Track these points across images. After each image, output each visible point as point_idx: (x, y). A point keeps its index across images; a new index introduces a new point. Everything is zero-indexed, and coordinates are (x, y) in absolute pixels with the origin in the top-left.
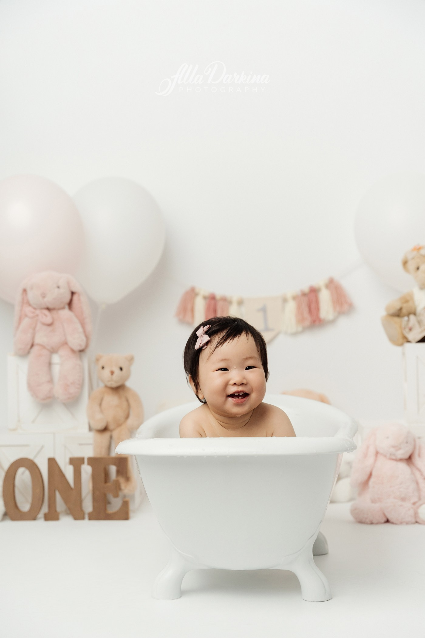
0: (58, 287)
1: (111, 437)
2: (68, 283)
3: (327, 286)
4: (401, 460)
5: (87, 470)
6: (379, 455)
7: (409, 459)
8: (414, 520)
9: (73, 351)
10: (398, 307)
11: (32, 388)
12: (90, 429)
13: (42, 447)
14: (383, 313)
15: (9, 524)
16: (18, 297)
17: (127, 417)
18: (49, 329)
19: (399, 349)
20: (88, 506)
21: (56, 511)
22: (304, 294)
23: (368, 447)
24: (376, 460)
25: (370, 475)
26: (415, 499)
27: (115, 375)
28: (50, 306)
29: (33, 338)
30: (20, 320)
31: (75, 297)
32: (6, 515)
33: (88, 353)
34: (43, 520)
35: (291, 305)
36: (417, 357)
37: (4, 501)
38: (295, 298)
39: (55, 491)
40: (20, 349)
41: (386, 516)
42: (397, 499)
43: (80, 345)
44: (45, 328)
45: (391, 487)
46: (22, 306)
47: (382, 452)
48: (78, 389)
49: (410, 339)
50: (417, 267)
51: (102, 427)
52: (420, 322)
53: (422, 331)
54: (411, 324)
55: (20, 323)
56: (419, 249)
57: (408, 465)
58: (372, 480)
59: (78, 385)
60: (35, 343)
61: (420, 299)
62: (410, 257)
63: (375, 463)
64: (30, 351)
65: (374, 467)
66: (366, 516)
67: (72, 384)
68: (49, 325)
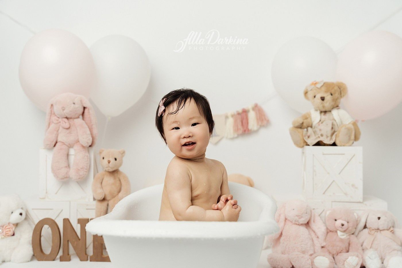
0: (74, 103)
1: (108, 205)
2: (81, 101)
3: (253, 109)
4: (302, 225)
6: (287, 221)
7: (307, 224)
8: (311, 267)
9: (83, 147)
10: (301, 122)
11: (55, 171)
12: (94, 199)
13: (62, 210)
14: (291, 126)
16: (48, 110)
17: (119, 191)
18: (68, 131)
19: (300, 150)
20: (90, 251)
21: (68, 254)
22: (239, 114)
23: (280, 215)
24: (285, 224)
25: (281, 234)
26: (312, 252)
27: (110, 163)
28: (68, 116)
29: (57, 137)
30: (49, 125)
31: (86, 111)
32: (34, 257)
33: (94, 148)
34: (59, 260)
35: (231, 121)
36: (313, 155)
37: (33, 247)
38: (233, 116)
39: (68, 241)
40: (48, 145)
41: (292, 264)
42: (299, 252)
43: (88, 143)
44: (65, 130)
45: (295, 243)
46: (51, 116)
47: (289, 219)
48: (86, 172)
49: (309, 143)
50: (314, 95)
51: (101, 198)
52: (315, 132)
53: (316, 138)
54: (309, 134)
55: (49, 127)
56: (316, 84)
57: (306, 228)
58: (282, 238)
59: (86, 169)
60: (58, 141)
61: (316, 117)
62: (309, 89)
63: (284, 226)
64: (55, 146)
65: (283, 229)
66: (278, 264)
67: (81, 168)
68: (67, 129)
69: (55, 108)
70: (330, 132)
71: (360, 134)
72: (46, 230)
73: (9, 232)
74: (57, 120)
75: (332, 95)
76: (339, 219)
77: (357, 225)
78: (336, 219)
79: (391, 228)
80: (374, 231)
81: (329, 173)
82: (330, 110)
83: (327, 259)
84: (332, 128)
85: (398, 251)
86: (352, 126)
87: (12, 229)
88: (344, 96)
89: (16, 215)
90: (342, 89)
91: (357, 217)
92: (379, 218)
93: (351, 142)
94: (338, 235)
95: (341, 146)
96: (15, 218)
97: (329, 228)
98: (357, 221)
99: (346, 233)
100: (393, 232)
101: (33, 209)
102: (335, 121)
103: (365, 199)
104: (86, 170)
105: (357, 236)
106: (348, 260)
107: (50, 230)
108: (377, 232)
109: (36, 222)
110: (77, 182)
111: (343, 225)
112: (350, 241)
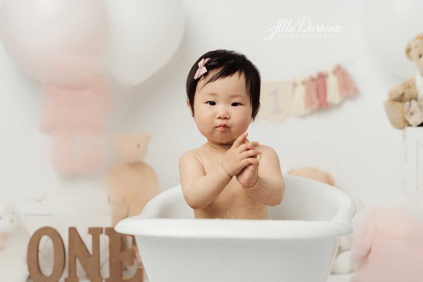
5: (104, 240)
10: (401, 93)
14: (386, 98)
19: (400, 132)
20: (105, 272)
21: (76, 276)
24: (375, 237)
25: (370, 250)
35: (301, 90)
38: (304, 83)
49: (411, 123)
50: (419, 54)
51: (120, 200)
52: (420, 107)
54: (412, 109)
62: (413, 45)
63: (374, 239)
65: (373, 243)
72: (46, 243)
101: (25, 215)
107: (50, 243)
109: (32, 232)
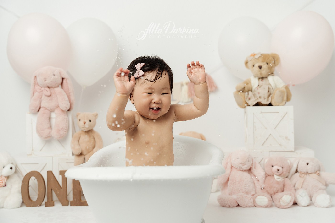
0: (54, 75)
1: (84, 159)
2: (60, 73)
4: (245, 171)
6: (233, 168)
7: (250, 170)
8: (253, 205)
9: (63, 111)
10: (243, 87)
11: (39, 132)
12: (73, 154)
13: (46, 164)
14: (235, 90)
15: (25, 208)
16: (32, 81)
17: (94, 147)
18: (49, 98)
19: (243, 110)
20: (71, 198)
21: (52, 201)
23: (227, 163)
24: (231, 171)
25: (229, 179)
26: (253, 193)
27: (86, 124)
28: (49, 86)
29: (40, 103)
30: (34, 93)
31: (64, 81)
32: (23, 203)
33: (71, 112)
34: (44, 206)
35: (185, 88)
36: (254, 114)
37: (22, 195)
38: (187, 84)
39: (52, 189)
40: (33, 110)
41: (237, 203)
42: (243, 193)
43: (66, 107)
44: (47, 97)
45: (240, 186)
46: (35, 86)
47: (234, 166)
48: (66, 132)
49: (249, 104)
50: (253, 65)
51: (79, 153)
52: (254, 95)
53: (256, 100)
54: (249, 96)
55: (33, 95)
56: (254, 55)
57: (249, 173)
58: (229, 182)
59: (66, 129)
60: (41, 107)
61: (255, 82)
62: (249, 60)
63: (231, 172)
64: (39, 111)
65: (230, 174)
66: (226, 203)
67: (62, 129)
68: (49, 96)
69: (38, 79)
70: (266, 95)
71: (291, 95)
72: (33, 181)
73: (2, 183)
74: (40, 89)
75: (267, 64)
76: (276, 165)
77: (290, 170)
78: (273, 165)
79: (318, 172)
80: (303, 175)
81: (266, 128)
82: (266, 76)
83: (266, 198)
84: (268, 91)
85: (323, 190)
86: (285, 90)
87: (4, 180)
88: (277, 65)
89: (7, 169)
90: (276, 59)
91: (289, 163)
92: (308, 164)
93: (284, 102)
94: (274, 179)
95: (276, 106)
96: (6, 171)
97: (267, 173)
98: (290, 166)
99: (282, 177)
100: (319, 174)
101: (21, 164)
102: (271, 85)
103: (296, 149)
104: (65, 131)
105: (290, 179)
106: (283, 198)
107: (36, 181)
108: (306, 175)
109: (25, 174)
110: (59, 141)
111: (278, 170)
112: (284, 183)
